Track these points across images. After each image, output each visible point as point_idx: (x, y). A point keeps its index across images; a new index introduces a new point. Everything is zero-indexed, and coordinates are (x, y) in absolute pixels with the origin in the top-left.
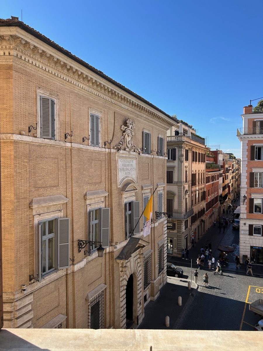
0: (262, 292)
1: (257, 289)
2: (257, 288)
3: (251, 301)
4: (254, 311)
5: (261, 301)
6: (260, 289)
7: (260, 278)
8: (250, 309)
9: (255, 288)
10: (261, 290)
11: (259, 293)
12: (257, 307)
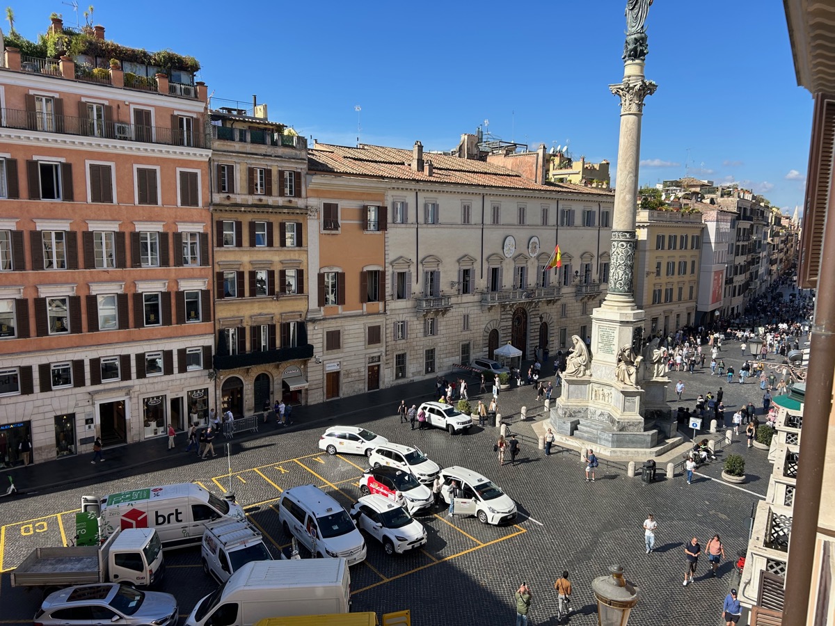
0: (37, 531)
1: (22, 528)
2: (23, 525)
3: (12, 564)
4: (25, 583)
5: (39, 552)
6: (31, 526)
7: (26, 500)
8: (13, 584)
9: (17, 529)
10: (33, 526)
11: (31, 536)
12: (33, 571)
